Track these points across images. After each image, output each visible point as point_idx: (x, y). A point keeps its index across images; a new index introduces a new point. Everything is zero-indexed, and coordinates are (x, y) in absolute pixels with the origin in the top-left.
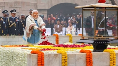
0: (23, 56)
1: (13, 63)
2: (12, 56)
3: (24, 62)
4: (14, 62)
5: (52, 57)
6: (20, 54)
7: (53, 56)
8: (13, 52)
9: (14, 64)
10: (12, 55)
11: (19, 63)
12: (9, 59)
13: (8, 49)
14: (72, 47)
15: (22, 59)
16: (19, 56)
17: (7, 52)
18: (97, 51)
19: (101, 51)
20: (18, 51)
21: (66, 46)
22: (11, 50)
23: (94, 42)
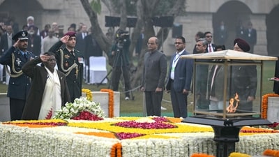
0: (86, 148)
2: (54, 147)
6: (75, 144)
8: (57, 140)
10: (52, 145)
12: (45, 153)
13: (40, 133)
14: (158, 128)
15: (83, 154)
16: (73, 147)
17: (39, 139)
18: (222, 139)
19: (229, 139)
20: (69, 138)
21: (144, 126)
22: (47, 135)
23: (225, 124)
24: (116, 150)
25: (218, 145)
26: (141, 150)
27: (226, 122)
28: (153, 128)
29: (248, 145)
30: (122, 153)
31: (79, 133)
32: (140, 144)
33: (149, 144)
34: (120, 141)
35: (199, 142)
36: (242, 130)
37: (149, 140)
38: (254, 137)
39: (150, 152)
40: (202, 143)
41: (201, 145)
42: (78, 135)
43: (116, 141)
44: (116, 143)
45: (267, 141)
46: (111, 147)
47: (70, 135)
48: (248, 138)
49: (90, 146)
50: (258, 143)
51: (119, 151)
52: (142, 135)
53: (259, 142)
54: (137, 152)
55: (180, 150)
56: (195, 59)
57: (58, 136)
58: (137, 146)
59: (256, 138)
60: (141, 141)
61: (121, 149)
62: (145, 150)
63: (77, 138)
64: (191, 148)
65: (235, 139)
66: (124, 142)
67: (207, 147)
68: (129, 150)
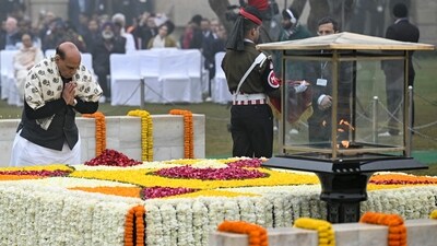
0: (85, 216)
1: (39, 238)
2: (34, 215)
3: (87, 236)
4: (43, 235)
5: (290, 242)
6: (67, 208)
7: (293, 238)
8: (38, 202)
9: (43, 241)
10: (30, 210)
11: (67, 239)
12: (19, 225)
13: (12, 189)
14: (229, 177)
15: (80, 226)
16: (64, 214)
17: (9, 200)
18: (335, 196)
19: (347, 196)
20: (58, 198)
21: (205, 174)
22: (23, 192)
23: (333, 169)
24: (135, 218)
25: (328, 207)
26: (182, 218)
27: (336, 165)
28: (221, 178)
29: (388, 206)
30: (145, 224)
31: (77, 188)
32: (179, 208)
33: (198, 207)
34: (142, 202)
35: (295, 202)
36: (371, 178)
37: (197, 199)
38: (402, 191)
39: (198, 222)
40: (300, 204)
41: (297, 208)
42: (74, 192)
43: (135, 201)
44: (135, 205)
45: (426, 199)
46: (126, 213)
47: (61, 192)
48: (390, 194)
49: (92, 211)
50: (408, 203)
51: (139, 220)
52: (193, 191)
53: (410, 201)
54: (174, 221)
55: (257, 218)
56: (285, 51)
57: (40, 194)
58: (174, 211)
59: (406, 194)
60: (182, 202)
61: (144, 216)
62: (190, 218)
63: (71, 198)
64: (278, 213)
65: (359, 196)
66: (150, 205)
67: (310, 211)
68: (160, 218)
